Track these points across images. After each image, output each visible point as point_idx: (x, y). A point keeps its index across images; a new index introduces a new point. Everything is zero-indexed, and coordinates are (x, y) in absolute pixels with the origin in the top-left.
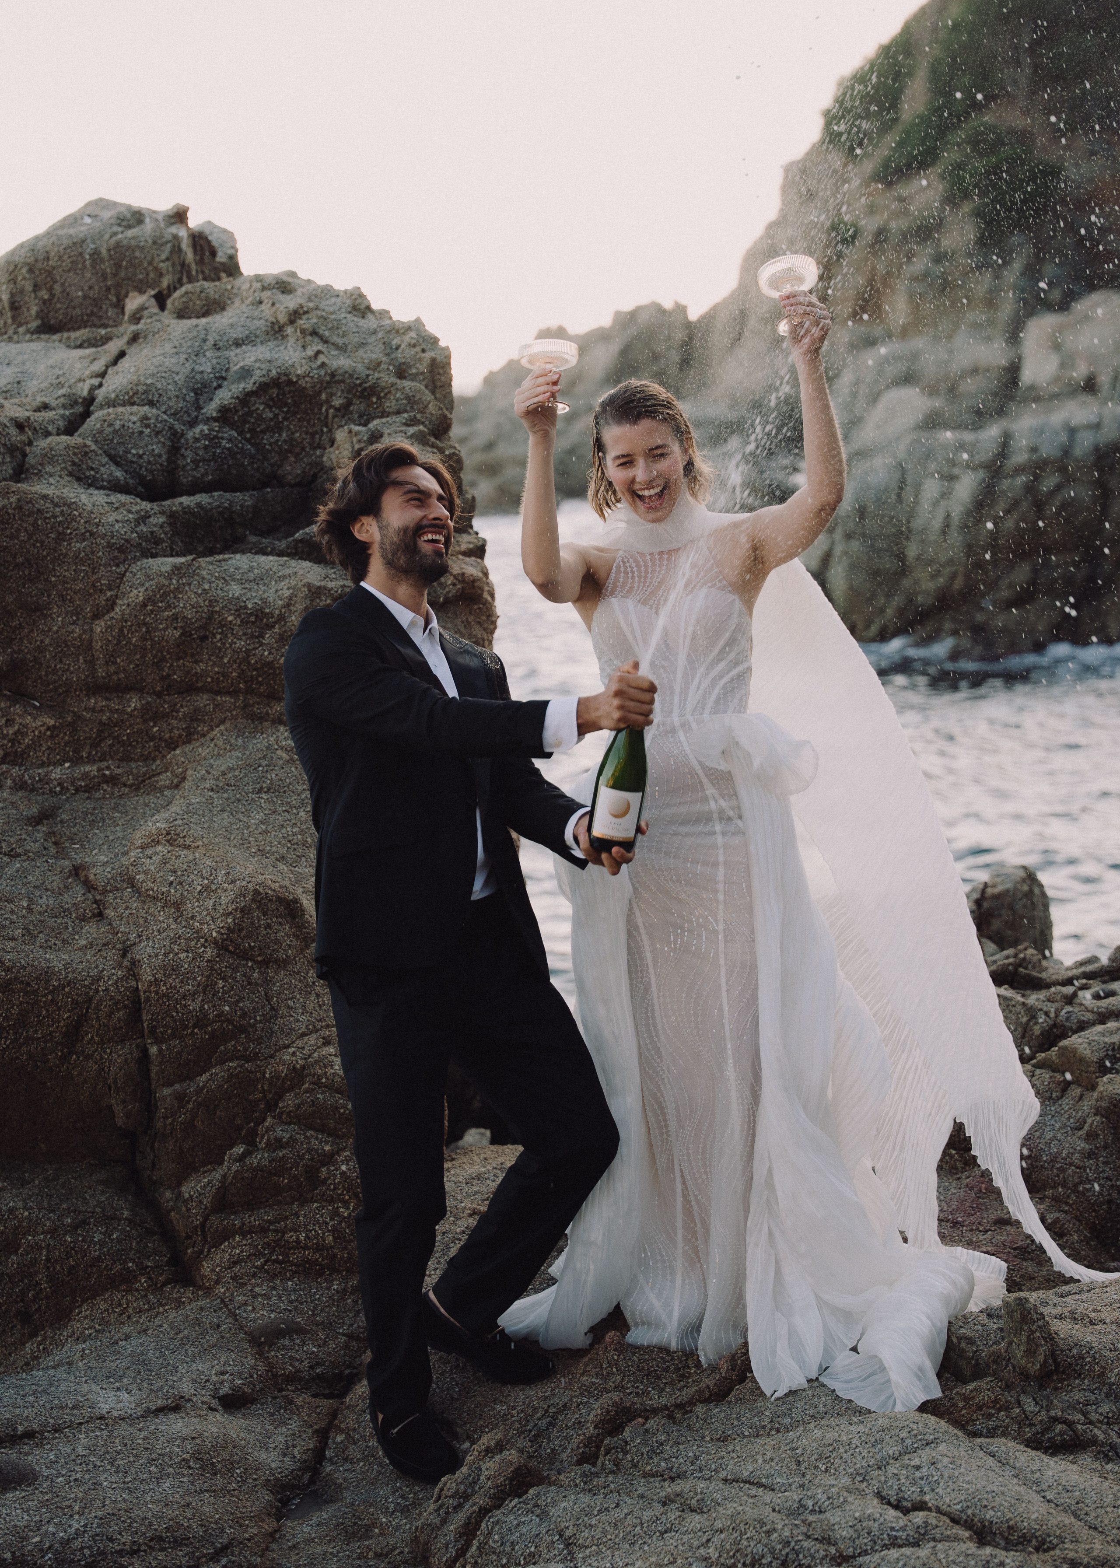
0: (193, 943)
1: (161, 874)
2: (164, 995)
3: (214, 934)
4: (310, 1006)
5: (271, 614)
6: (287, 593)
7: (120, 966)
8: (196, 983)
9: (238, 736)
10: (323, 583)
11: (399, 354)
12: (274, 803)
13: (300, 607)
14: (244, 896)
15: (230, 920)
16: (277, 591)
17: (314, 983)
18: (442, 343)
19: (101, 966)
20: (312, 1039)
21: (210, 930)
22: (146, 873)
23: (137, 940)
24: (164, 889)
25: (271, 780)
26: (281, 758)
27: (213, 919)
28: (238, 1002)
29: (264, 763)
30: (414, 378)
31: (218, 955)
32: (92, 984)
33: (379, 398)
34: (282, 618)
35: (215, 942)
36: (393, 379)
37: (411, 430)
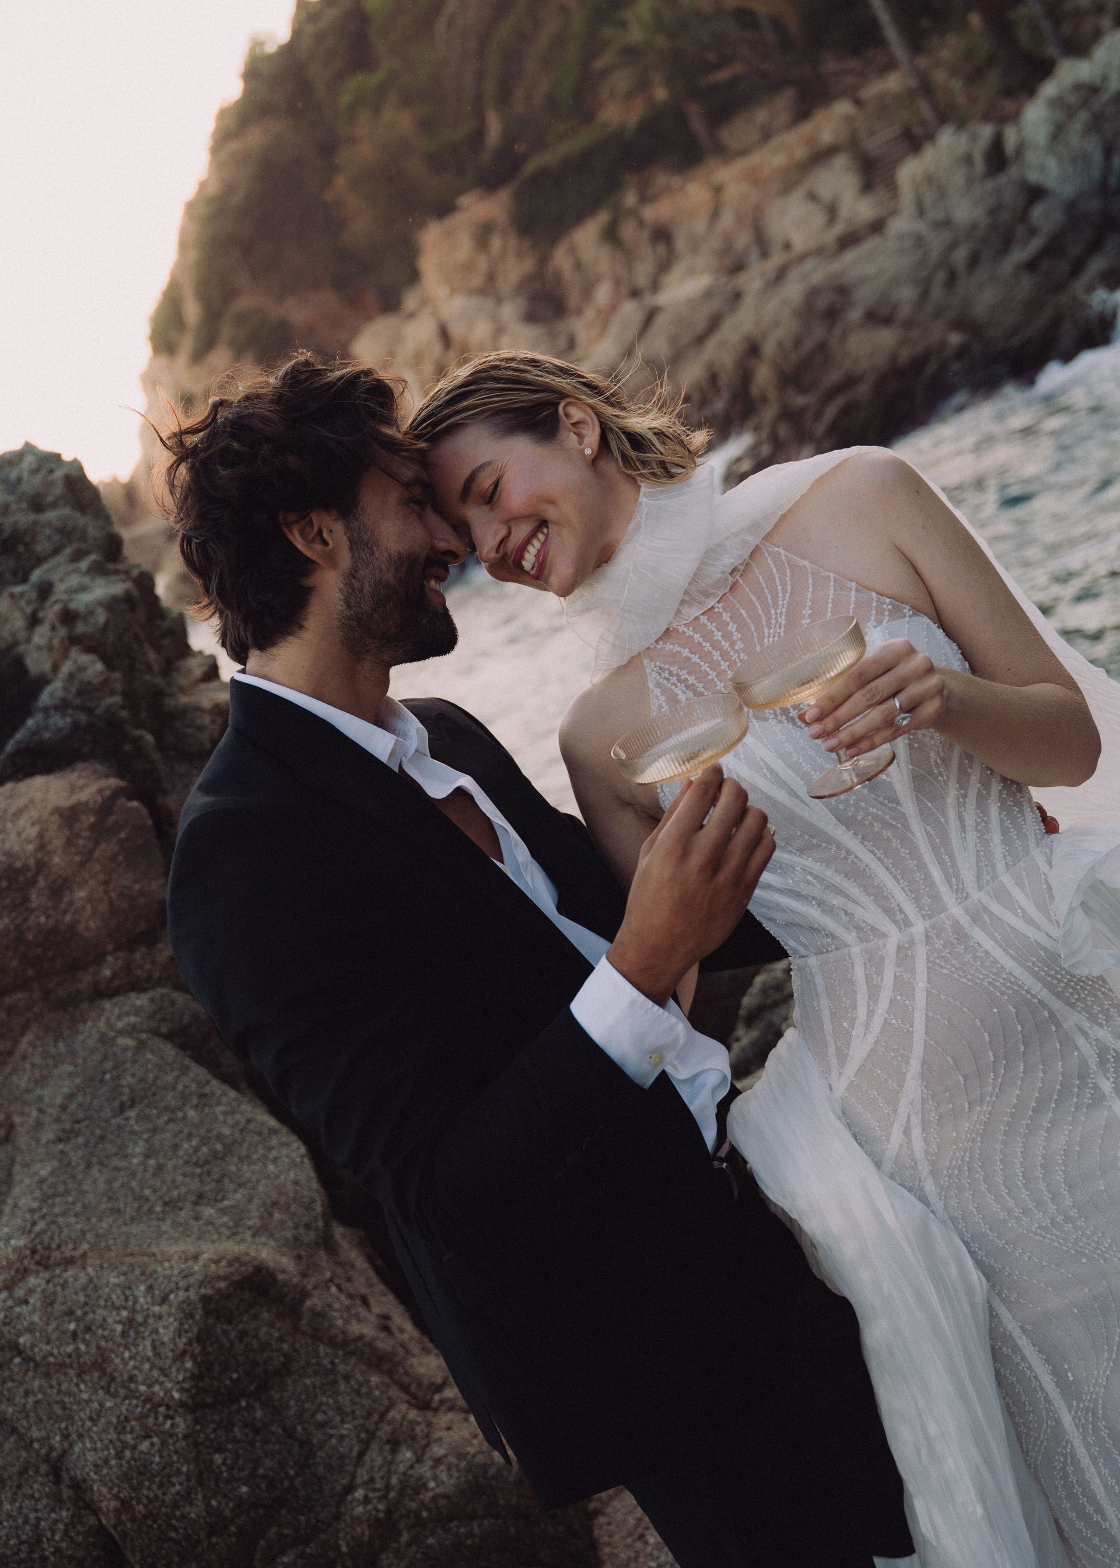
0: (151, 1421)
1: (53, 1325)
2: (145, 1517)
3: (176, 1395)
4: (345, 1400)
5: (26, 867)
6: (33, 832)
7: (58, 1501)
8: (182, 1478)
9: (56, 1041)
10: (74, 800)
11: (25, 487)
12: (148, 1118)
13: (58, 843)
14: (192, 1316)
15: (189, 1364)
16: (19, 834)
17: (332, 1363)
18: (67, 457)
19: (32, 1516)
20: (375, 1457)
21: (167, 1392)
22: (31, 1329)
23: (66, 1445)
24: (70, 1349)
25: (129, 1086)
26: (126, 1049)
27: (164, 1372)
28: (255, 1469)
29: (109, 1065)
30: (54, 505)
31: (196, 1421)
32: (32, 1552)
33: (26, 545)
34: (41, 866)
35: (182, 1404)
36: (31, 517)
37: (84, 564)
